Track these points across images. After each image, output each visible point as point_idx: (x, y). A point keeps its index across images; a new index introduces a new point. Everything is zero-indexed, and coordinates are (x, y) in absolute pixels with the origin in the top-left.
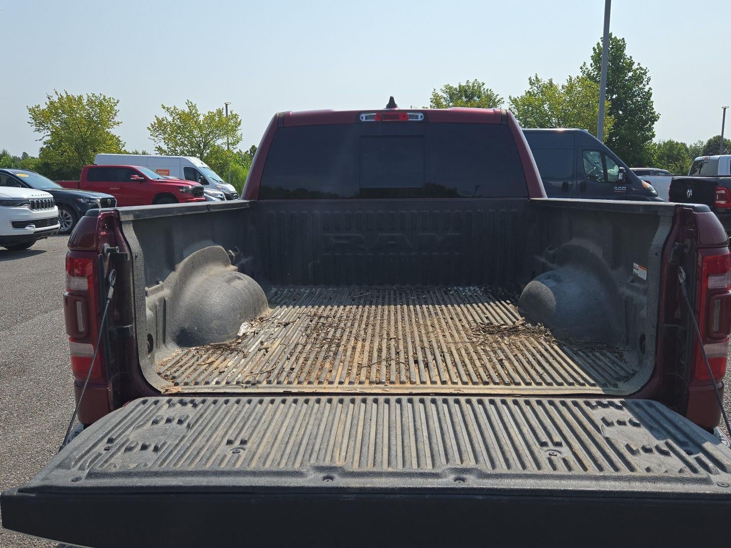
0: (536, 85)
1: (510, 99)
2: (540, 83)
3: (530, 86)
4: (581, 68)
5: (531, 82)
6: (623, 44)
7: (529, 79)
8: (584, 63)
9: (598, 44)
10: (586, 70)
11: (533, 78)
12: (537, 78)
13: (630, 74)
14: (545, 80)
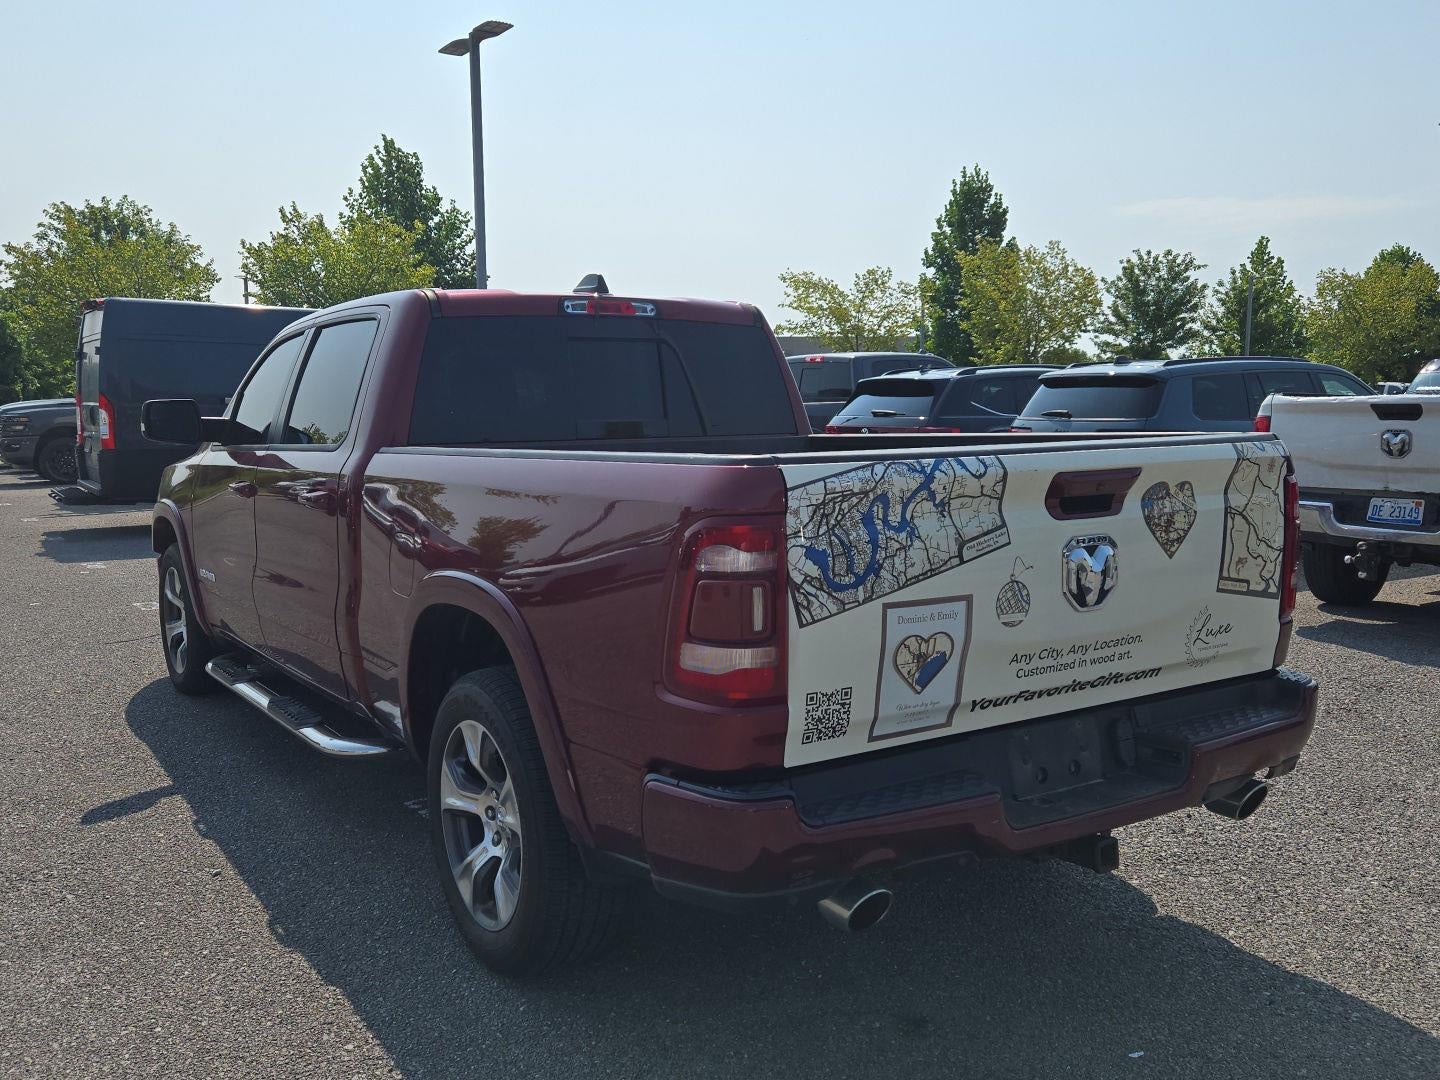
0: (297, 224)
1: (244, 247)
2: (305, 222)
3: (284, 225)
4: (346, 199)
5: (284, 216)
6: (417, 163)
7: (281, 211)
8: (350, 189)
9: (371, 158)
10: (355, 203)
11: (288, 210)
12: (295, 209)
13: (437, 219)
14: (310, 216)
